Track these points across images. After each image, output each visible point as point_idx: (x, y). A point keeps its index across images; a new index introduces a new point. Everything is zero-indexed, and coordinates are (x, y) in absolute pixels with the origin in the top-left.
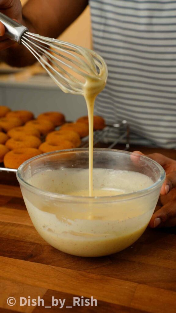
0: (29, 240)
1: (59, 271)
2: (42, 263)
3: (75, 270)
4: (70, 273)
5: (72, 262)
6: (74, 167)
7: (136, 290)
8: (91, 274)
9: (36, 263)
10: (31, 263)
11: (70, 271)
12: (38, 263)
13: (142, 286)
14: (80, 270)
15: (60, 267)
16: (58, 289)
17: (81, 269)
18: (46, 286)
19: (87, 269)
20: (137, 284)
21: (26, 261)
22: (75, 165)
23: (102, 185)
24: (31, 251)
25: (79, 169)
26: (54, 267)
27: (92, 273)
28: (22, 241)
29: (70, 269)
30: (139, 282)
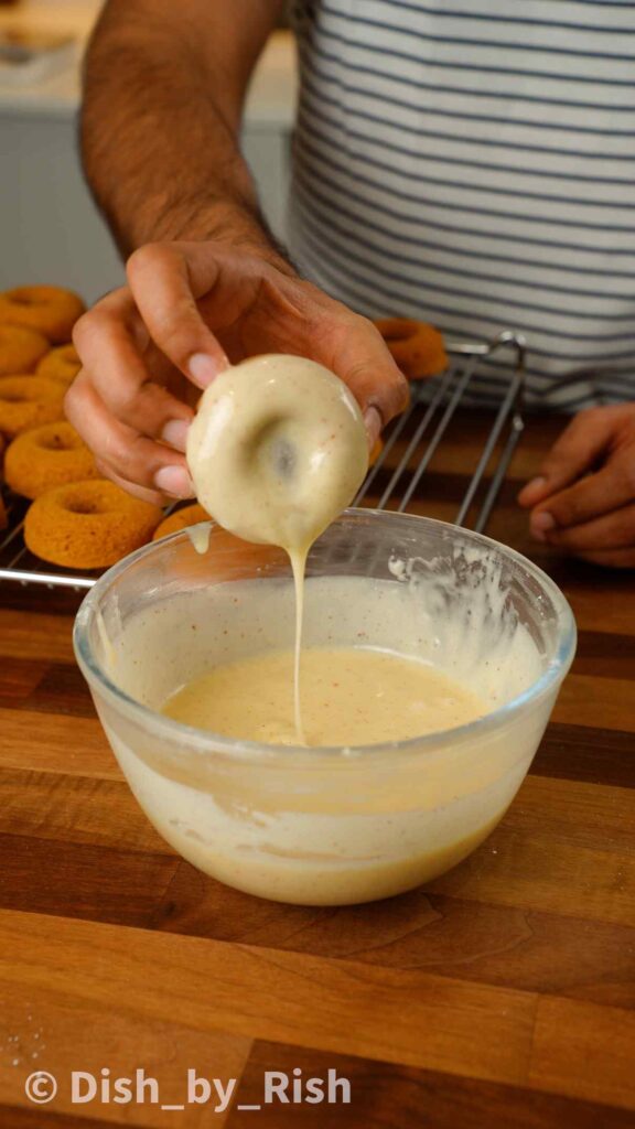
0: (146, 844)
1: (275, 964)
2: (211, 937)
3: (326, 956)
4: (312, 969)
5: (312, 925)
6: (263, 576)
7: (535, 1019)
8: (381, 968)
9: (194, 939)
10: (176, 937)
11: (311, 962)
12: (199, 939)
13: (553, 1003)
14: (340, 957)
15: (275, 947)
16: (284, 1036)
17: (344, 952)
18: (247, 1029)
19: (365, 951)
20: (535, 995)
21: (156, 934)
22: (267, 567)
23: (359, 635)
24: (164, 891)
25: (279, 580)
26: (254, 949)
27: (383, 963)
28: (128, 852)
29: (311, 953)
30: (543, 990)
